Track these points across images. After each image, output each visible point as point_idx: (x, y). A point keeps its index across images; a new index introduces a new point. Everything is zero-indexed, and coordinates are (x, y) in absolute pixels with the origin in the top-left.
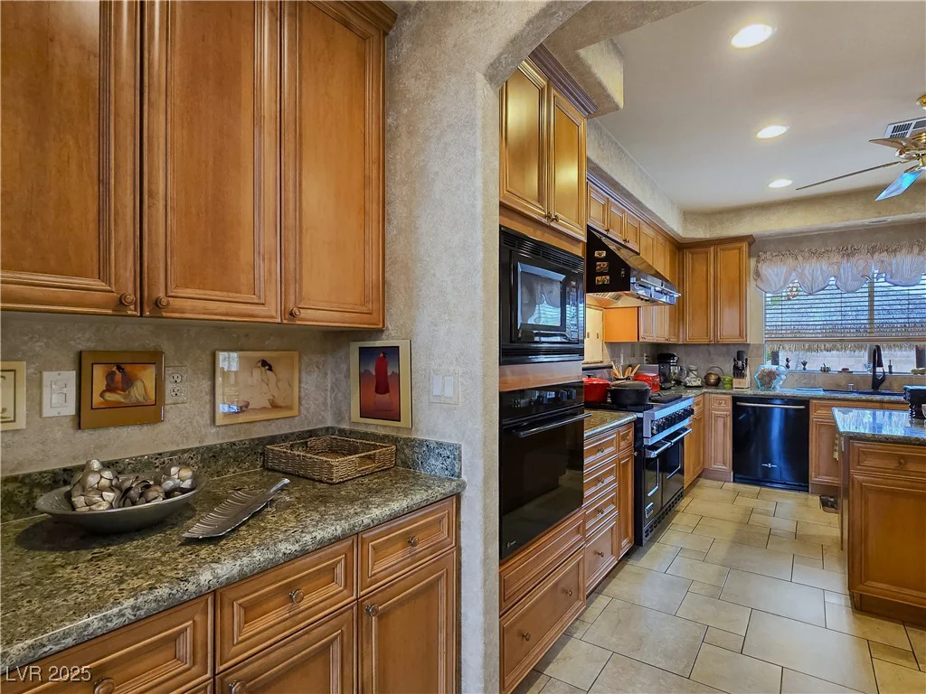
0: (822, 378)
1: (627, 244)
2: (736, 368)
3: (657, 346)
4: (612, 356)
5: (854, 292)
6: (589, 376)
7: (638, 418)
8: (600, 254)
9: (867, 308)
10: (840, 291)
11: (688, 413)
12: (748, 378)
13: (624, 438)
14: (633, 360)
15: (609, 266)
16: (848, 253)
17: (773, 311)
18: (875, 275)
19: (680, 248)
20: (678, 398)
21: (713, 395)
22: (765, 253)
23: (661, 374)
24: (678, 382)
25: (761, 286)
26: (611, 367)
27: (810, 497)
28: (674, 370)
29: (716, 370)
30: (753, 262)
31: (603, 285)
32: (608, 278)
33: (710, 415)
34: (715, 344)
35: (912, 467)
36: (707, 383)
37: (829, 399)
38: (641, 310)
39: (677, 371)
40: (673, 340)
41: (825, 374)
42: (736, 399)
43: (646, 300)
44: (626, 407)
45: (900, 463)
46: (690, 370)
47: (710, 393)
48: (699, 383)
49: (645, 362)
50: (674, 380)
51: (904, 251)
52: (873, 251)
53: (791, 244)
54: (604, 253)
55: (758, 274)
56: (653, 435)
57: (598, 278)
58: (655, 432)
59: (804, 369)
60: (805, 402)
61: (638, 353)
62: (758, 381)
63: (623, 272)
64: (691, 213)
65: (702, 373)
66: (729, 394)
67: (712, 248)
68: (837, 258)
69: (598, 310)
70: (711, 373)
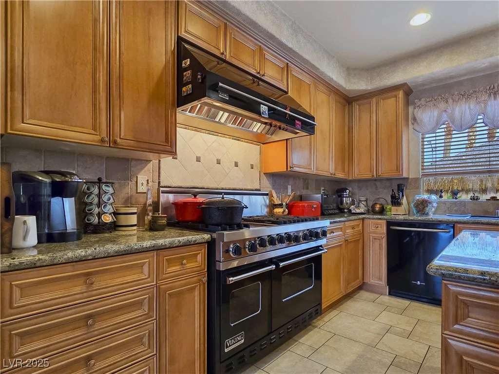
0: (471, 205)
2: (394, 197)
7: (214, 239)
8: (186, 64)
19: (350, 101)
21: (370, 220)
22: (420, 99)
26: (268, 194)
28: (347, 200)
29: (380, 201)
30: (411, 109)
31: (187, 95)
32: (190, 86)
34: (377, 179)
36: (371, 211)
38: (290, 142)
39: (348, 202)
41: (474, 202)
42: (390, 224)
47: (368, 218)
55: (415, 119)
57: (184, 89)
62: (414, 209)
63: (199, 77)
64: (355, 69)
65: (370, 204)
66: (384, 219)
67: (374, 100)
68: (484, 97)
69: (252, 143)
70: (377, 203)
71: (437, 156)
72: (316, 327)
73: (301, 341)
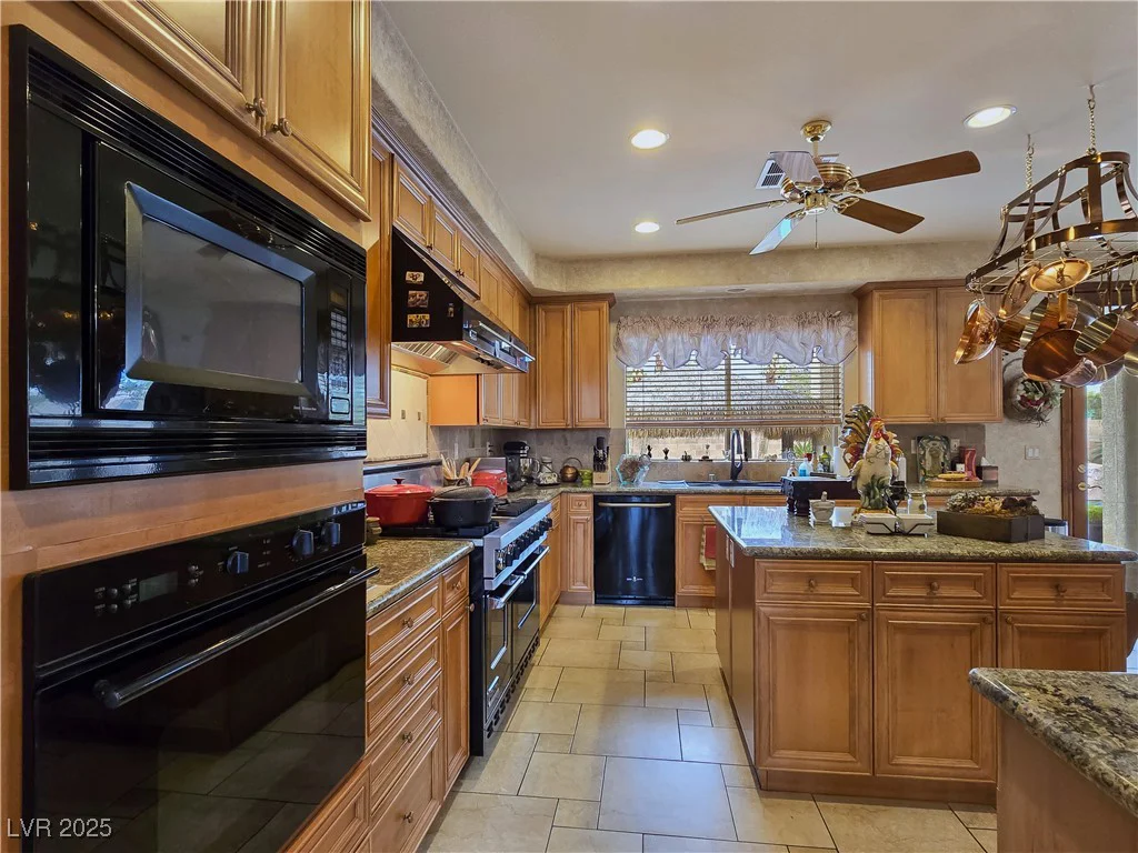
0: (685, 468)
1: (461, 279)
2: (596, 459)
3: (502, 431)
4: (442, 447)
5: (712, 369)
6: (399, 481)
7: (476, 548)
8: (414, 278)
9: (723, 388)
10: (699, 368)
11: (545, 525)
12: (609, 471)
13: (452, 586)
14: (473, 453)
15: (430, 297)
16: (709, 324)
17: (634, 389)
18: (732, 352)
19: (532, 302)
20: (532, 505)
21: (571, 495)
22: (626, 317)
23: (509, 469)
24: (530, 479)
25: (622, 358)
26: (440, 463)
27: (677, 612)
28: (526, 463)
29: (573, 463)
30: (613, 328)
31: (420, 328)
32: (427, 316)
33: (569, 520)
34: (572, 430)
35: (824, 589)
36: (563, 480)
37: (696, 493)
38: (482, 378)
39: (528, 465)
40: (524, 424)
41: (687, 463)
42: (598, 498)
43: (489, 363)
44: (455, 529)
45: (811, 585)
46: (543, 463)
47: (568, 492)
48: (554, 480)
49: (488, 454)
50: (525, 477)
51: (758, 326)
52: (731, 323)
53: (654, 310)
54: (421, 277)
55: (619, 342)
56: (498, 571)
57: (411, 317)
58: (501, 567)
59: (666, 458)
60: (670, 497)
61: (478, 440)
62: (620, 475)
63: (451, 309)
64: (544, 257)
65: (559, 467)
66: (590, 493)
67: (569, 307)
68: (698, 329)
69: (419, 376)
70: (568, 467)
71: (646, 399)
72: (533, 665)
73: (526, 685)
